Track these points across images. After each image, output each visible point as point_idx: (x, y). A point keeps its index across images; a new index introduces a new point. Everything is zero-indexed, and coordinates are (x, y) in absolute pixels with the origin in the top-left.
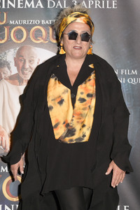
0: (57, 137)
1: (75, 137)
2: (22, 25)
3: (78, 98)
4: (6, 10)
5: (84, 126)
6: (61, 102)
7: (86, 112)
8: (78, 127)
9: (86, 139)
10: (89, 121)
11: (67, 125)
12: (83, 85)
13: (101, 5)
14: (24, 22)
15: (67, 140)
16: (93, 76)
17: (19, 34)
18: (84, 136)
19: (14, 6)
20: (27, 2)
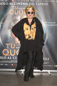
0: (26, 38)
1: (31, 39)
2: (22, 10)
3: (31, 28)
4: (18, 5)
5: (33, 36)
6: (27, 29)
7: (34, 32)
8: (32, 36)
9: (34, 39)
10: (34, 34)
11: (29, 35)
12: (33, 25)
13: (43, 4)
14: (23, 9)
15: (29, 39)
16: (35, 23)
17: (21, 12)
18: (33, 38)
19: (20, 4)
20: (23, 3)
